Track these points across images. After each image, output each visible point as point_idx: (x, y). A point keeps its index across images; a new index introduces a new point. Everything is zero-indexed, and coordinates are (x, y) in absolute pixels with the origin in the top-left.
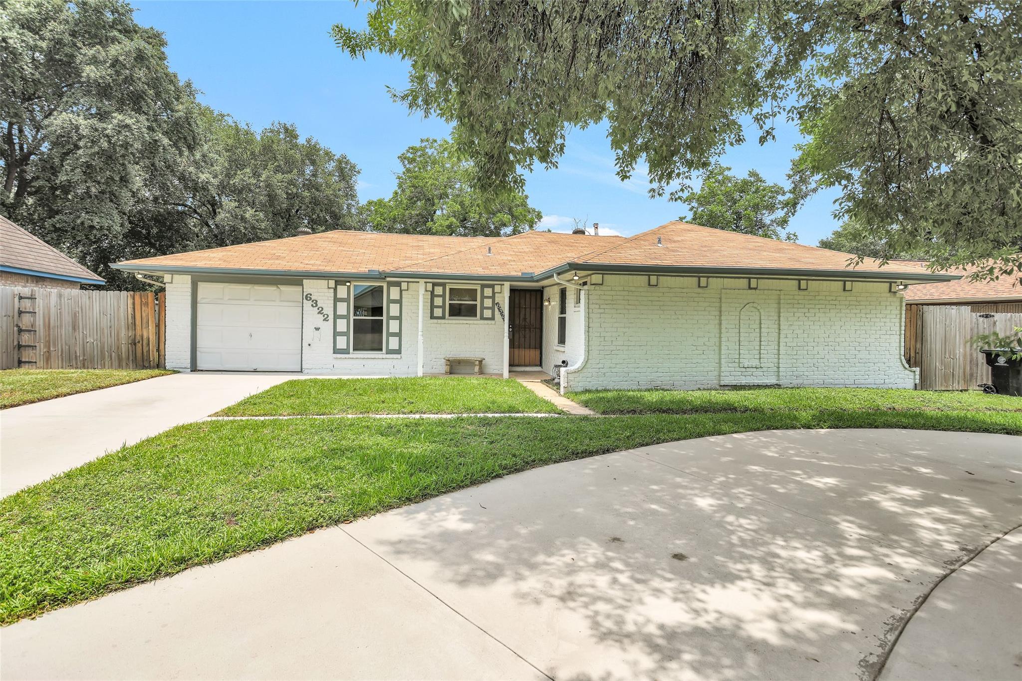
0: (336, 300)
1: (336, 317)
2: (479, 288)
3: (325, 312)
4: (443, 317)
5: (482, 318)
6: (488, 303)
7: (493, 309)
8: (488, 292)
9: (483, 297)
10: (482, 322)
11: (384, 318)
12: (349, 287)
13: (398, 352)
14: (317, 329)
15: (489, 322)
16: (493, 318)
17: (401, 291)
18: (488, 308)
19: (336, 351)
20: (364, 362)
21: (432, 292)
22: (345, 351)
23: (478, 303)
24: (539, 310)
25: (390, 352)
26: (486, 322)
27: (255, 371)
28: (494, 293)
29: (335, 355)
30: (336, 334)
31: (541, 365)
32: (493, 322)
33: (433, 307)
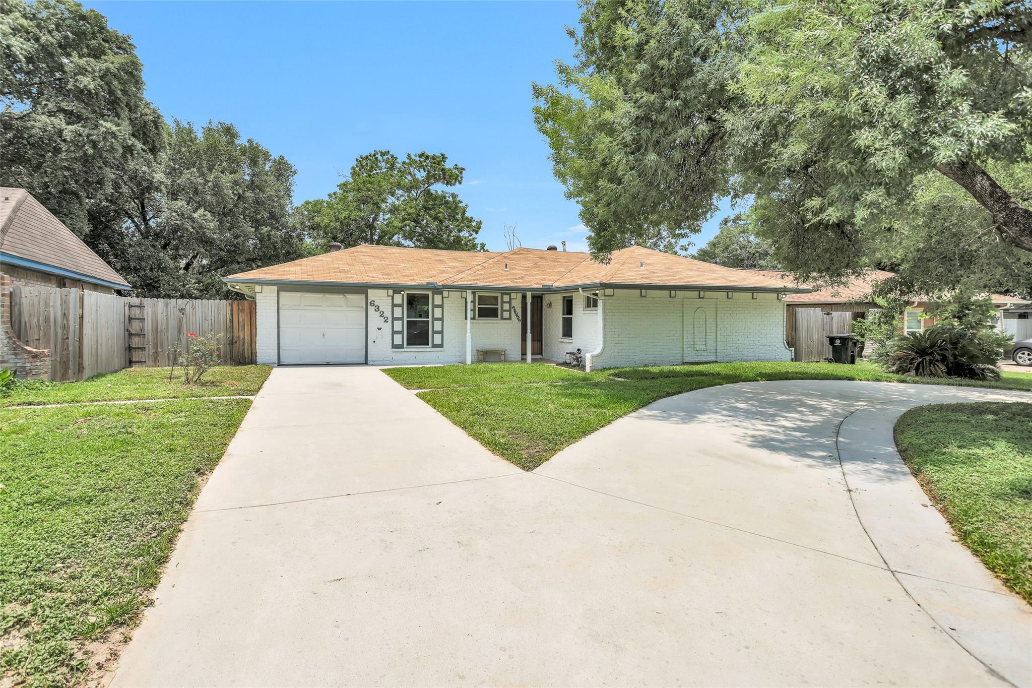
0: (394, 305)
1: (394, 319)
2: (499, 295)
3: (385, 315)
4: (474, 318)
5: (502, 318)
6: (506, 307)
7: (510, 311)
8: (506, 298)
9: (503, 302)
10: (503, 321)
11: (430, 319)
12: (403, 295)
13: (441, 346)
14: (380, 329)
15: (508, 321)
16: (510, 319)
17: (443, 298)
18: (506, 311)
19: (394, 346)
20: (416, 354)
22: (401, 346)
23: (499, 307)
24: (539, 312)
25: (434, 346)
26: (505, 321)
27: (328, 364)
28: (510, 299)
29: (394, 350)
30: (394, 333)
31: (541, 353)
32: (510, 321)
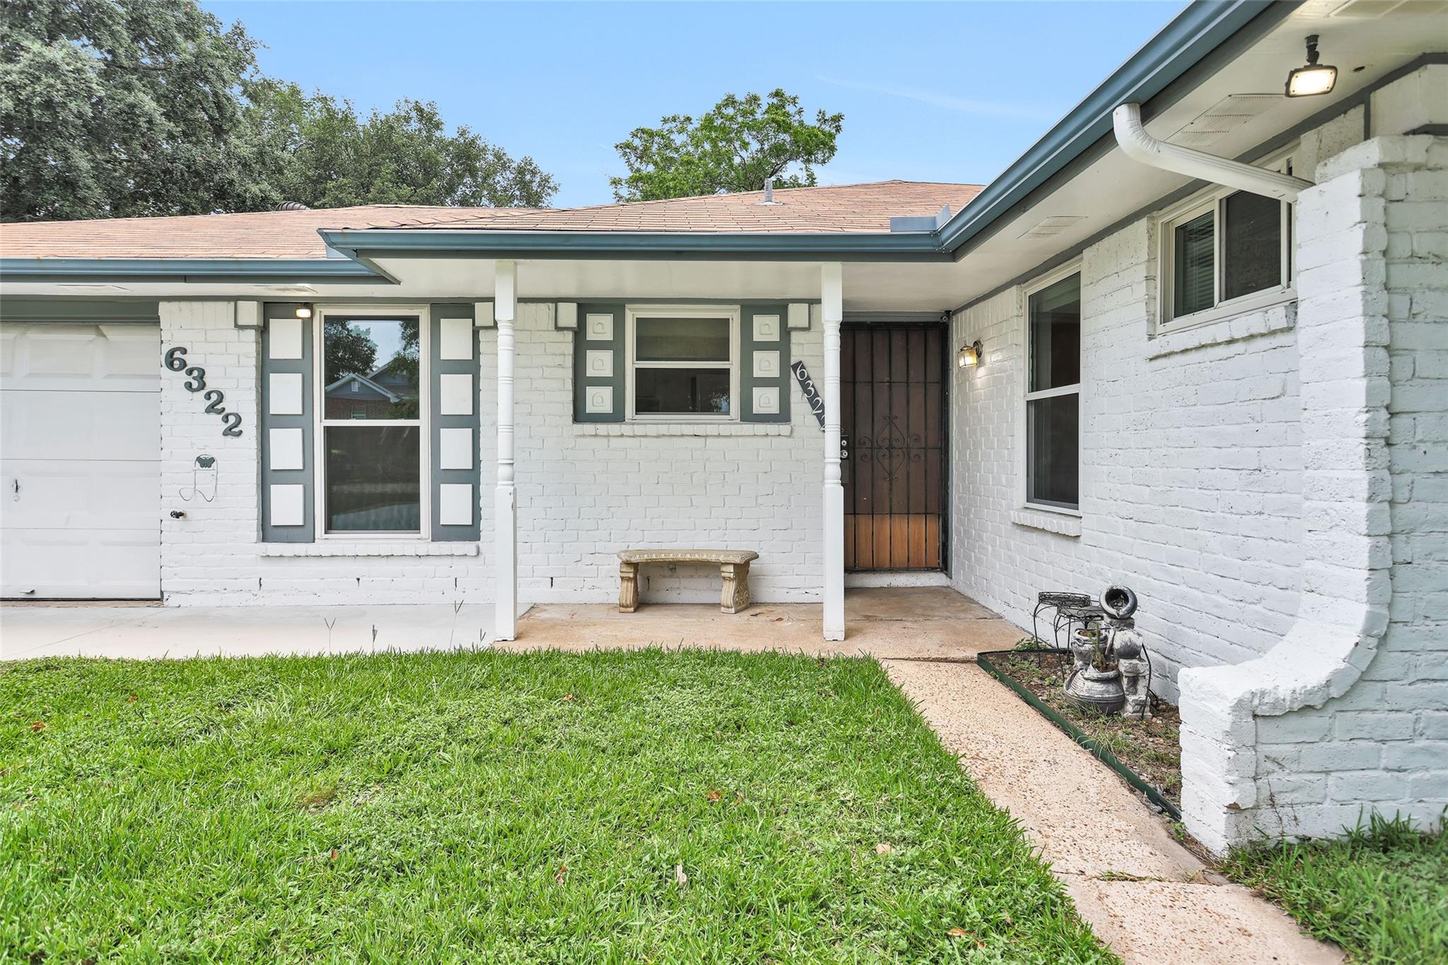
0: (266, 367)
1: (266, 421)
2: (733, 315)
3: (229, 405)
4: (616, 416)
5: (748, 415)
6: (766, 364)
7: (781, 383)
8: (765, 327)
9: (750, 346)
10: (749, 428)
11: (423, 423)
12: (307, 324)
13: (471, 532)
14: (206, 462)
15: (772, 428)
16: (783, 416)
17: (476, 333)
18: (766, 382)
19: (267, 531)
20: (359, 568)
21: (579, 332)
22: (301, 533)
23: (734, 365)
24: (934, 391)
25: (444, 533)
26: (760, 428)
27: (31, 599)
28: (786, 331)
29: (274, 548)
30: (267, 477)
31: (944, 566)
32: (784, 429)
33: (580, 382)
